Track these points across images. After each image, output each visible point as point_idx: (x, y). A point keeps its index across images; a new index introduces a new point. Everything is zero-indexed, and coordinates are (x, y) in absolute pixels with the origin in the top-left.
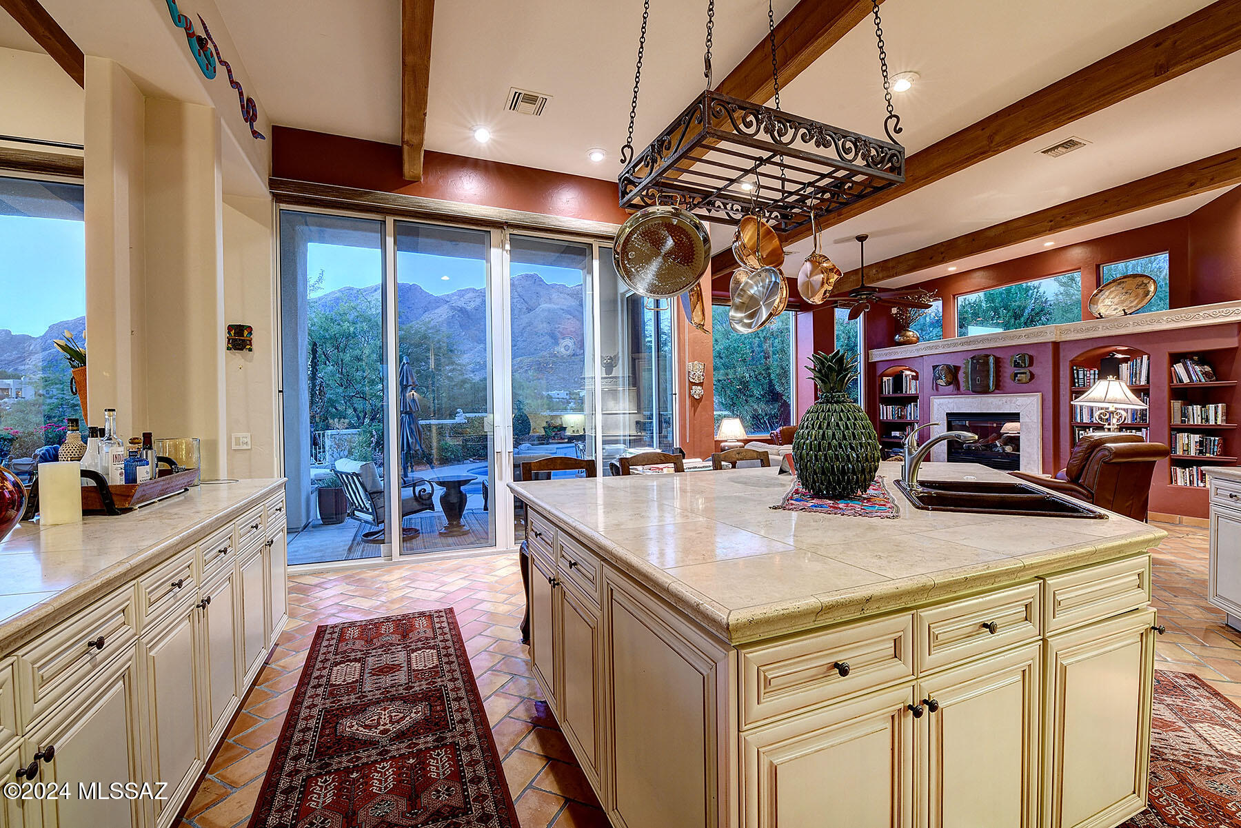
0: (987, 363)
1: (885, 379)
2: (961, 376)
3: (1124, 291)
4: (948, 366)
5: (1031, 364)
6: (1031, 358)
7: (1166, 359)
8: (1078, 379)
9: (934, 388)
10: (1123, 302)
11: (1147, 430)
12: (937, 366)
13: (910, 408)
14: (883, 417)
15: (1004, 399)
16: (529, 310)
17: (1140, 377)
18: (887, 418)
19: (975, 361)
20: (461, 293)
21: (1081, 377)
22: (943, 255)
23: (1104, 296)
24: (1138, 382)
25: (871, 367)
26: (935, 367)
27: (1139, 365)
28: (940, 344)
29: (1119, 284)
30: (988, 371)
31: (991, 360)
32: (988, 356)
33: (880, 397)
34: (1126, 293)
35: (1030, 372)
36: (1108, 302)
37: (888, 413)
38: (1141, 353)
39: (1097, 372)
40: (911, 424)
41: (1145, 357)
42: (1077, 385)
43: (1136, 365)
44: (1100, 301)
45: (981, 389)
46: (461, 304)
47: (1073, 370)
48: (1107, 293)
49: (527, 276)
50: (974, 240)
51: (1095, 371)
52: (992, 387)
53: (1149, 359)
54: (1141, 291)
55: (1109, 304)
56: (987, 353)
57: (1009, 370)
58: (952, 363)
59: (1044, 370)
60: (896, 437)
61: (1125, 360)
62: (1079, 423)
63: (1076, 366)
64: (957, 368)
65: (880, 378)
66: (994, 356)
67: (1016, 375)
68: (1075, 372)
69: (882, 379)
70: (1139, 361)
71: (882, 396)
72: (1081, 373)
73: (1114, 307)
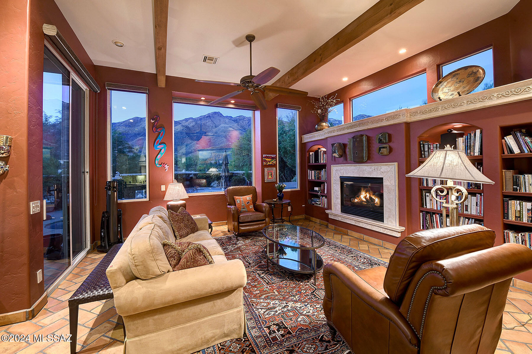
0: (362, 141)
1: (311, 153)
2: (347, 150)
3: (458, 81)
4: (340, 144)
5: (390, 140)
6: (390, 136)
7: (498, 132)
8: (424, 151)
9: (333, 159)
10: (457, 88)
11: (481, 195)
12: (334, 144)
13: (323, 172)
14: (310, 178)
15: (373, 167)
16: (216, 127)
17: (474, 149)
18: (311, 178)
19: (354, 140)
20: (186, 120)
21: (426, 149)
22: (321, 56)
23: (443, 86)
24: (472, 154)
25: (303, 146)
26: (333, 145)
27: (472, 138)
28: (336, 129)
29: (454, 76)
30: (363, 147)
31: (364, 138)
32: (362, 136)
33: (308, 166)
34: (460, 82)
35: (390, 147)
36: (446, 90)
37: (312, 175)
38: (475, 128)
39: (438, 146)
40: (323, 183)
41: (478, 132)
42: (423, 156)
43: (470, 139)
44: (440, 90)
45: (359, 160)
46: (186, 124)
47: (420, 144)
48: (445, 84)
49: (215, 112)
50: (338, 39)
51: (437, 145)
52: (365, 159)
53: (481, 133)
54: (472, 79)
55: (447, 91)
56: (362, 133)
57: (376, 145)
58: (342, 142)
59: (399, 144)
60: (316, 191)
61: (461, 135)
62: (425, 187)
63: (423, 141)
64: (345, 145)
65: (308, 153)
66: (366, 135)
67: (380, 148)
68: (422, 146)
69: (309, 154)
70: (472, 135)
71: (309, 164)
72: (426, 146)
73: (450, 93)
